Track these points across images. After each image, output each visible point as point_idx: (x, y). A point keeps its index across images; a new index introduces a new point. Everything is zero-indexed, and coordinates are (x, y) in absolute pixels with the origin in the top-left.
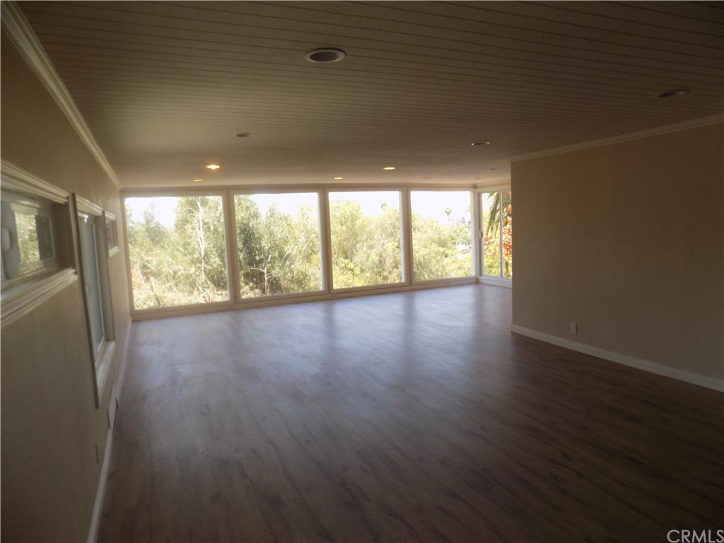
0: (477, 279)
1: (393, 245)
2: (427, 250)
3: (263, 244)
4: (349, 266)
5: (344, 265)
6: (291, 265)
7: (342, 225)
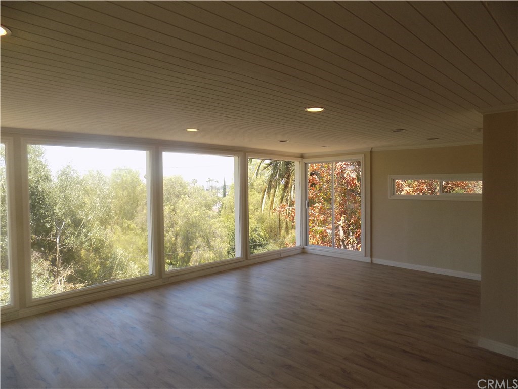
0: (303, 248)
1: (170, 208)
2: (198, 212)
3: (56, 210)
4: (131, 227)
5: (127, 225)
6: (88, 232)
7: (124, 190)
